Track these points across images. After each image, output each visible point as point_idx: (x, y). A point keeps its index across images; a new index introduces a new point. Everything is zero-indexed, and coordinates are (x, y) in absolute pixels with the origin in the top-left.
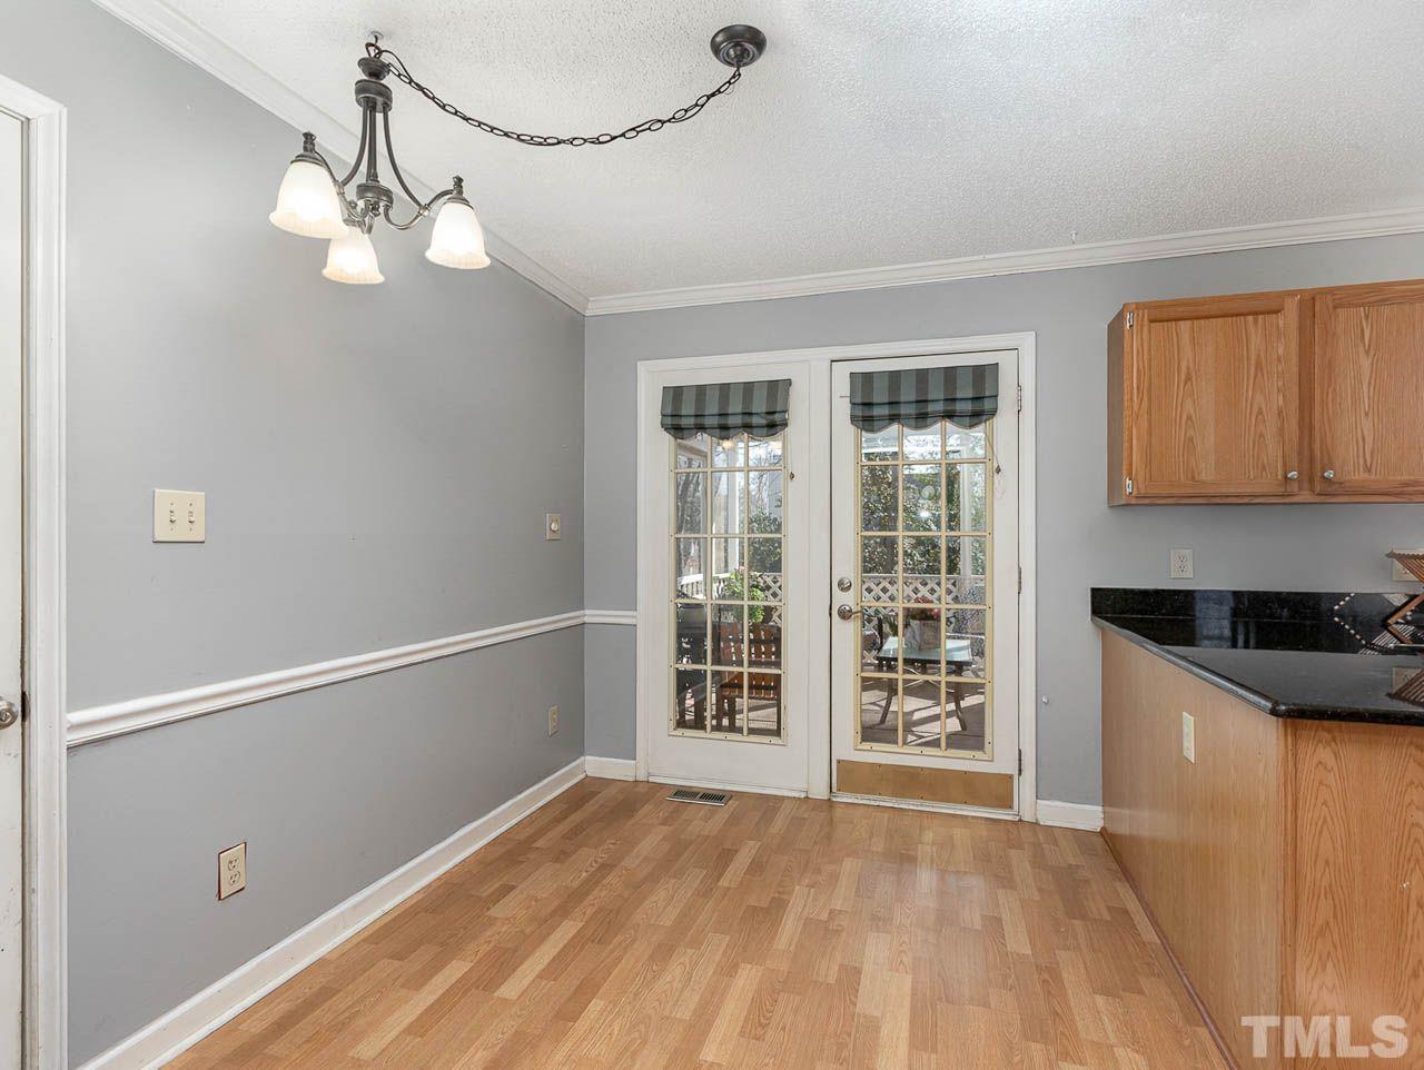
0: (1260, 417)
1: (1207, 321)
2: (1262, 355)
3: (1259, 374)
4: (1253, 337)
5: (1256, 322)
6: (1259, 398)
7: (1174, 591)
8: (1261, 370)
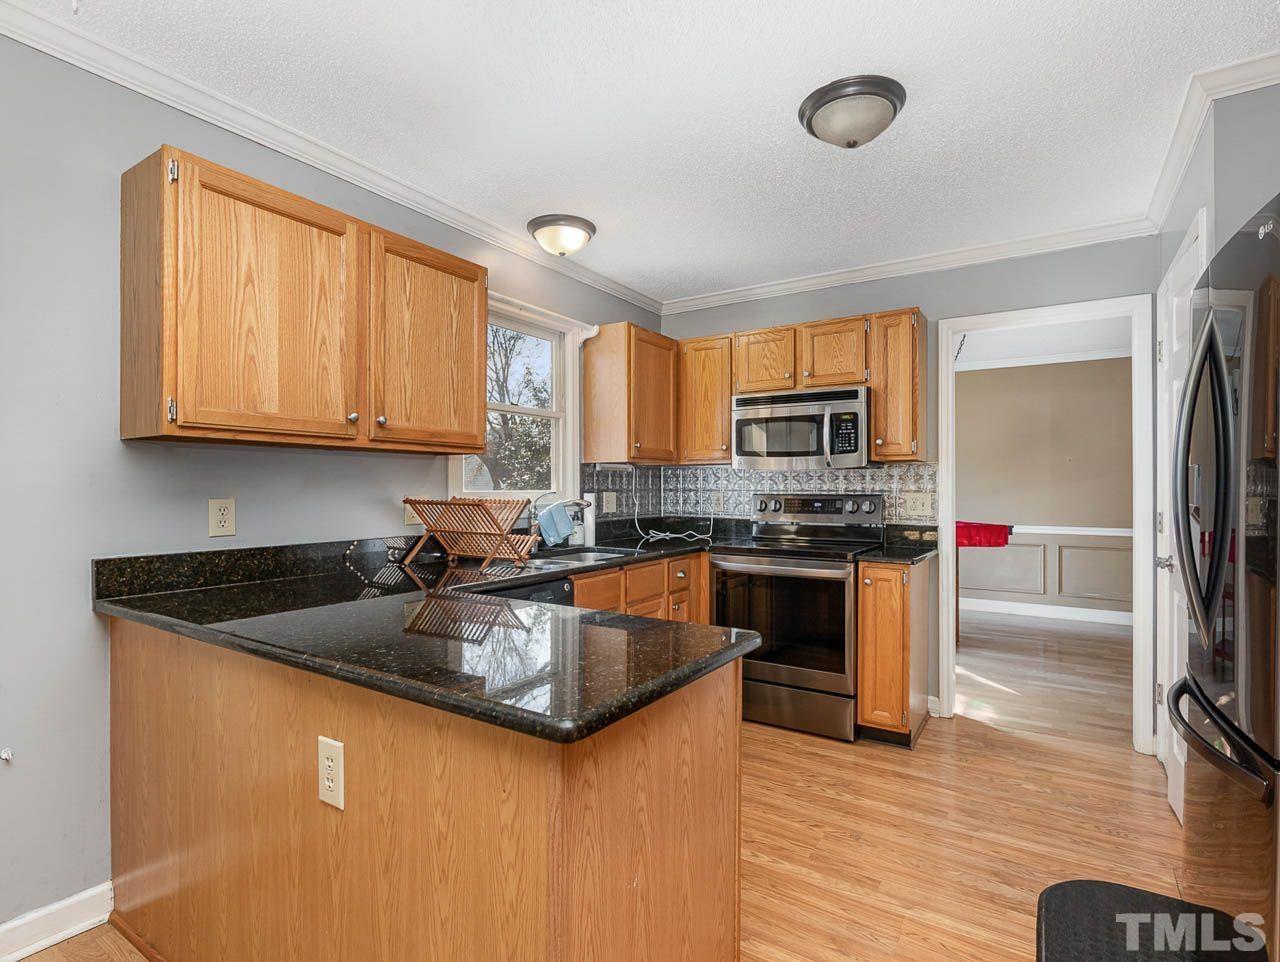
0: (324, 346)
1: (270, 214)
2: (326, 277)
3: (323, 297)
4: (317, 252)
5: (320, 237)
6: (323, 324)
7: (215, 553)
8: (325, 295)
